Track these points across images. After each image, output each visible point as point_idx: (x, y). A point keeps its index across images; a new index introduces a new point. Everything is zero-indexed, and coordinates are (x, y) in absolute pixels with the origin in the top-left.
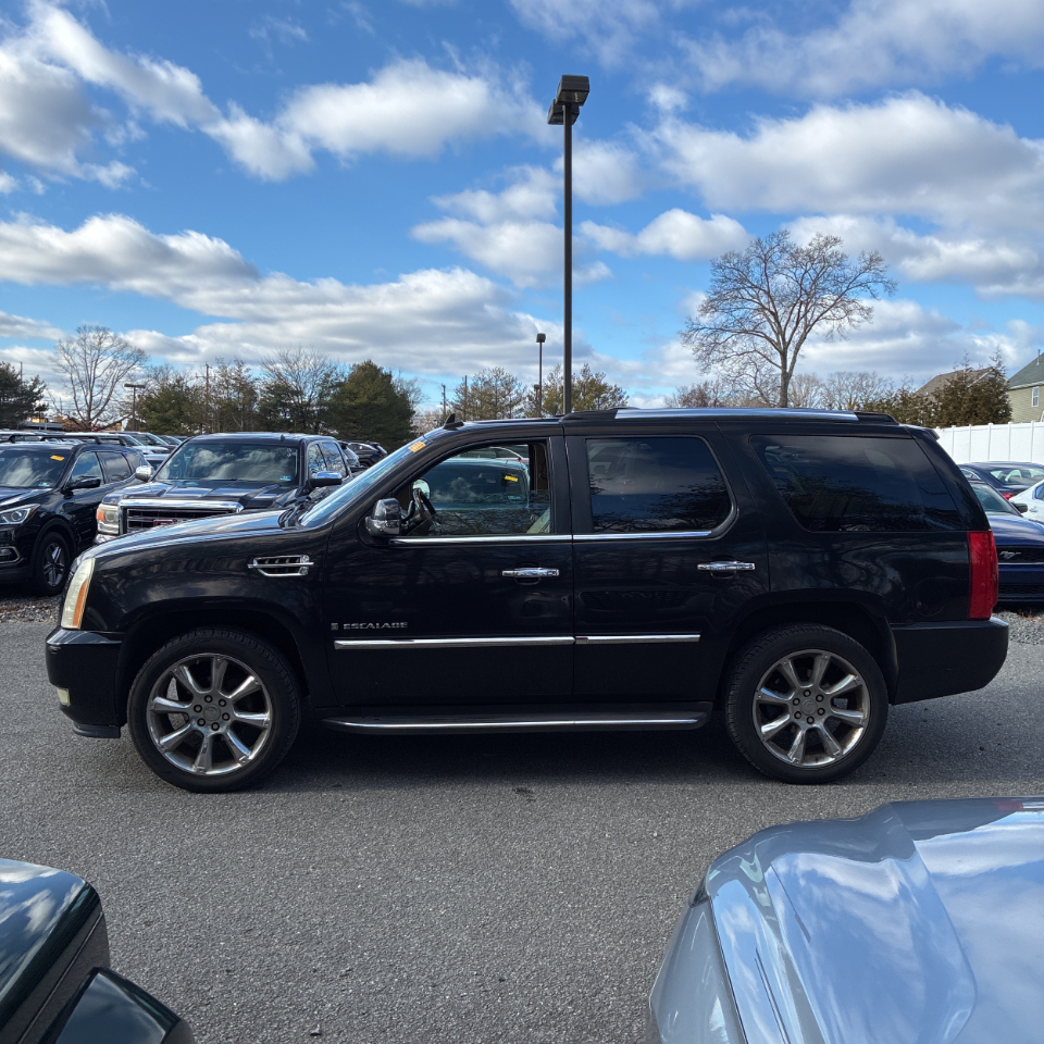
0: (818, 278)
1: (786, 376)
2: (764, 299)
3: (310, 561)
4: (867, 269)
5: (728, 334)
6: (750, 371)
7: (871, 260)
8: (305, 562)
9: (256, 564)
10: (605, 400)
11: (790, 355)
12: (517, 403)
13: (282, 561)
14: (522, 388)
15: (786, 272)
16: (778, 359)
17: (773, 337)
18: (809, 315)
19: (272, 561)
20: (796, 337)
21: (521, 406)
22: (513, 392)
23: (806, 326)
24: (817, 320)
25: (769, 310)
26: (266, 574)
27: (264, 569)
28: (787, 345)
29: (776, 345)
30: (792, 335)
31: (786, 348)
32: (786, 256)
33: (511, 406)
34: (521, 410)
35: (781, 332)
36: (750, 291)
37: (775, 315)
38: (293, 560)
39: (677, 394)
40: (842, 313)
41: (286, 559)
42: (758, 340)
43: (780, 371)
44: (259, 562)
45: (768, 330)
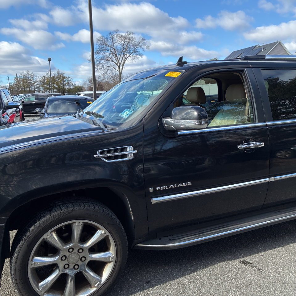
0: (127, 45)
1: (120, 74)
2: (113, 50)
3: (134, 150)
4: (141, 42)
5: (103, 61)
6: (109, 72)
7: (142, 40)
8: (130, 151)
9: (99, 155)
10: (65, 81)
11: (121, 68)
12: (36, 82)
13: (115, 151)
14: (37, 78)
15: (118, 42)
16: (118, 69)
17: (116, 62)
18: (126, 55)
19: (109, 152)
20: (122, 62)
21: (37, 83)
22: (34, 79)
23: (125, 59)
24: (128, 57)
25: (114, 54)
26: (107, 161)
27: (105, 158)
28: (120, 64)
29: (117, 64)
30: (121, 62)
31: (120, 65)
32: (118, 37)
33: (34, 83)
34: (38, 84)
35: (118, 60)
36: (108, 48)
37: (116, 55)
38: (122, 150)
39: (87, 79)
40: (135, 55)
41: (118, 149)
42: (112, 63)
43: (118, 72)
44: (101, 153)
45: (114, 60)
